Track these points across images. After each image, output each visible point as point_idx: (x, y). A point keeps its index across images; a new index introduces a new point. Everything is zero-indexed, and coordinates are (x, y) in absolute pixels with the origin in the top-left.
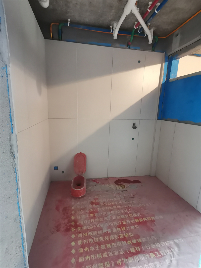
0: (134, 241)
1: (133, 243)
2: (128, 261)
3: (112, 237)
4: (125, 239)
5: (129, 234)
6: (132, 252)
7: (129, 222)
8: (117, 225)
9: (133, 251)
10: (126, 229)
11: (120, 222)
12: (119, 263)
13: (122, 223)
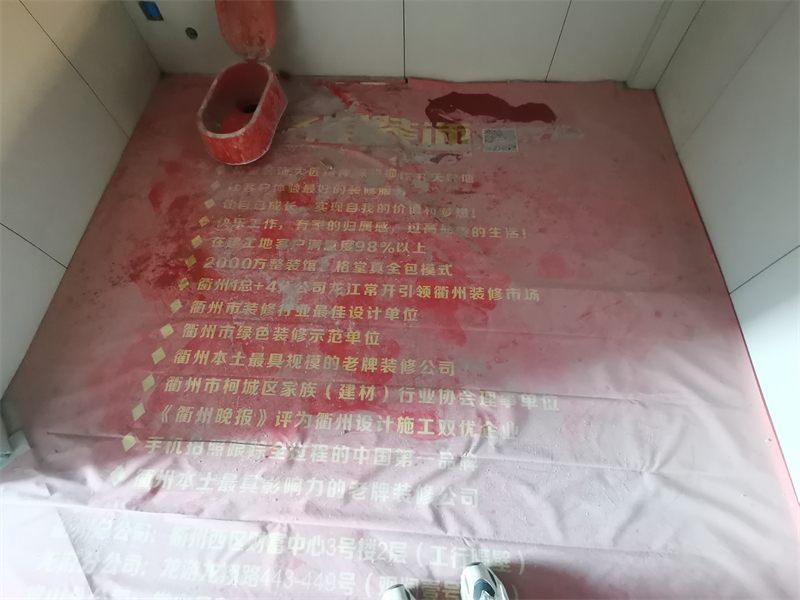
0: (370, 364)
1: (364, 368)
2: (313, 423)
3: (299, 334)
4: (341, 350)
5: (367, 335)
6: (341, 396)
7: (388, 293)
8: (341, 293)
9: (349, 395)
10: (365, 315)
11: (356, 286)
12: (282, 423)
13: (361, 290)
